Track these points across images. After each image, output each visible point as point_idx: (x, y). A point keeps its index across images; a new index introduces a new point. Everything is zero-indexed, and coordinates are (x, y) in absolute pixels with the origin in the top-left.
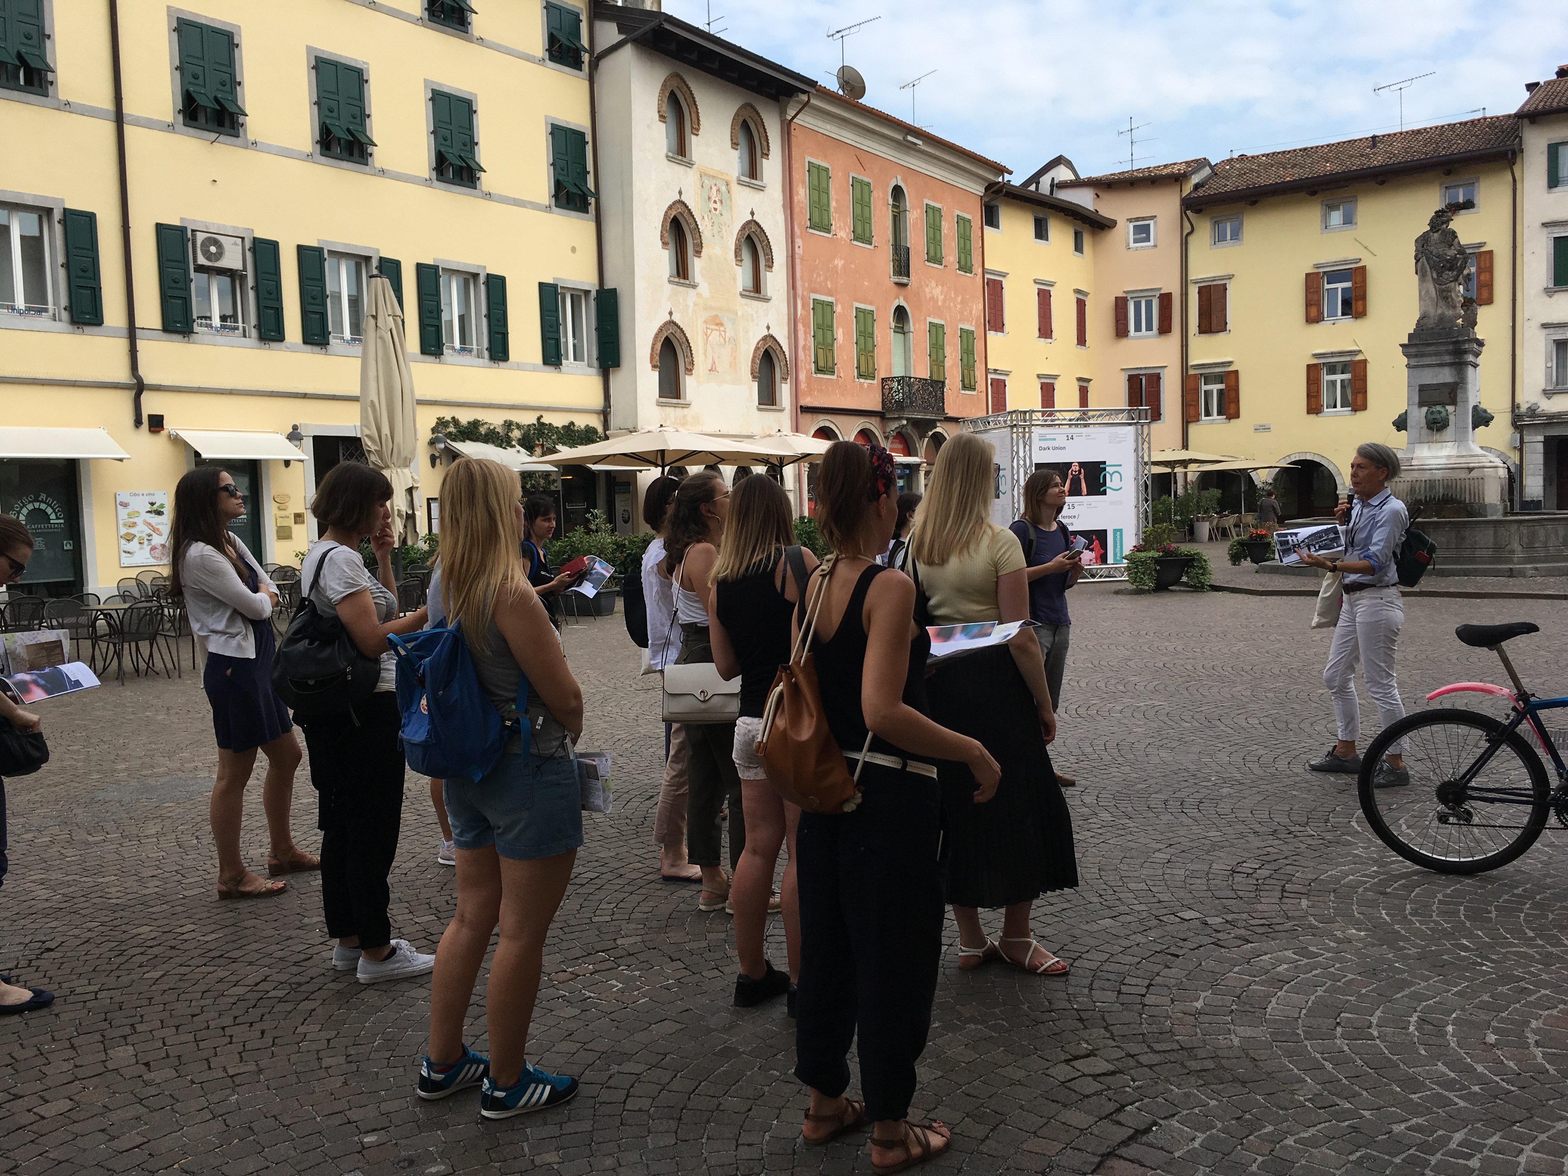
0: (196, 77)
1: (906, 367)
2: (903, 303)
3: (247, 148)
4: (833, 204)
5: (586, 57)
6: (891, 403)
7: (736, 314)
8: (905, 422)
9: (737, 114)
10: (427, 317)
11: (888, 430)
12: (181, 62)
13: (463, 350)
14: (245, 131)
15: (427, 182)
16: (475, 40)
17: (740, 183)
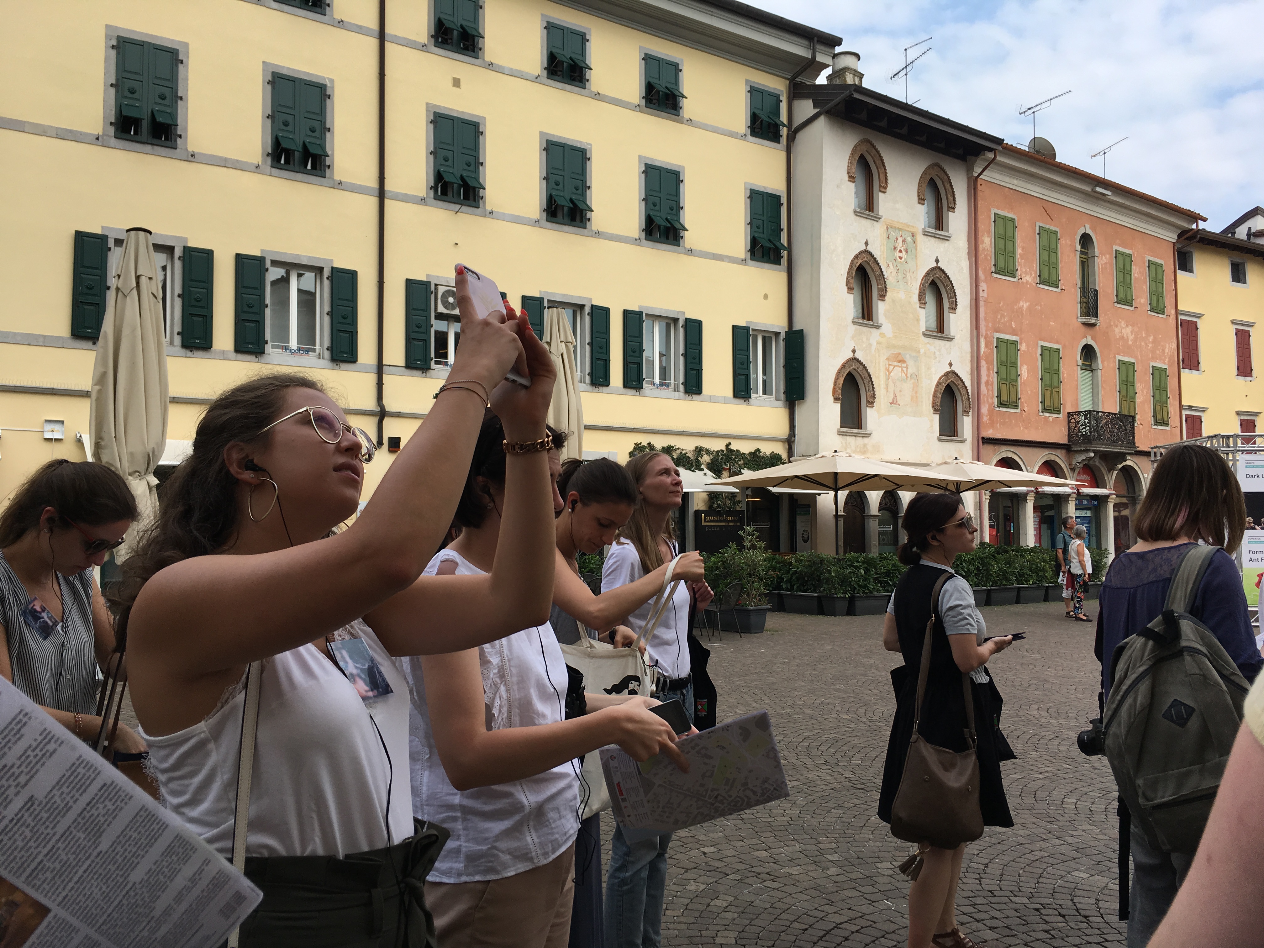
0: (446, 160)
1: (1094, 402)
2: (1091, 342)
3: (485, 217)
4: (1019, 251)
5: (784, 131)
6: (1077, 436)
7: (919, 352)
8: (1092, 455)
9: (924, 173)
10: (630, 356)
11: (1074, 462)
12: (435, 148)
13: (661, 384)
14: (484, 203)
15: (637, 242)
16: (685, 121)
17: (926, 234)
